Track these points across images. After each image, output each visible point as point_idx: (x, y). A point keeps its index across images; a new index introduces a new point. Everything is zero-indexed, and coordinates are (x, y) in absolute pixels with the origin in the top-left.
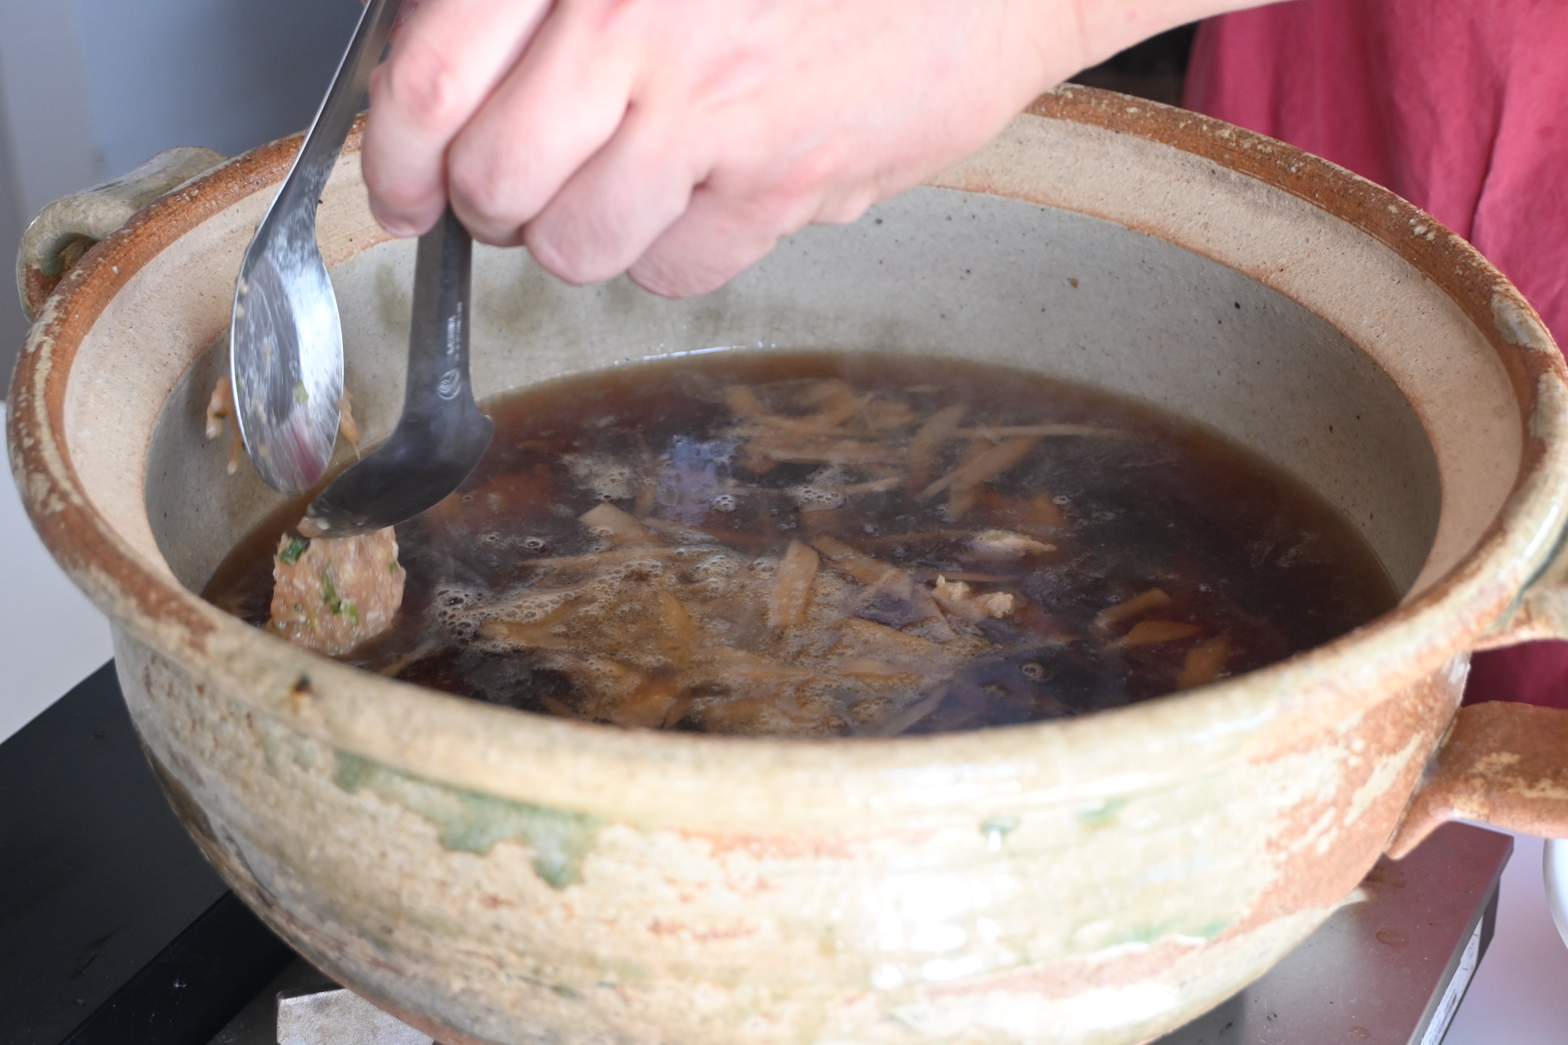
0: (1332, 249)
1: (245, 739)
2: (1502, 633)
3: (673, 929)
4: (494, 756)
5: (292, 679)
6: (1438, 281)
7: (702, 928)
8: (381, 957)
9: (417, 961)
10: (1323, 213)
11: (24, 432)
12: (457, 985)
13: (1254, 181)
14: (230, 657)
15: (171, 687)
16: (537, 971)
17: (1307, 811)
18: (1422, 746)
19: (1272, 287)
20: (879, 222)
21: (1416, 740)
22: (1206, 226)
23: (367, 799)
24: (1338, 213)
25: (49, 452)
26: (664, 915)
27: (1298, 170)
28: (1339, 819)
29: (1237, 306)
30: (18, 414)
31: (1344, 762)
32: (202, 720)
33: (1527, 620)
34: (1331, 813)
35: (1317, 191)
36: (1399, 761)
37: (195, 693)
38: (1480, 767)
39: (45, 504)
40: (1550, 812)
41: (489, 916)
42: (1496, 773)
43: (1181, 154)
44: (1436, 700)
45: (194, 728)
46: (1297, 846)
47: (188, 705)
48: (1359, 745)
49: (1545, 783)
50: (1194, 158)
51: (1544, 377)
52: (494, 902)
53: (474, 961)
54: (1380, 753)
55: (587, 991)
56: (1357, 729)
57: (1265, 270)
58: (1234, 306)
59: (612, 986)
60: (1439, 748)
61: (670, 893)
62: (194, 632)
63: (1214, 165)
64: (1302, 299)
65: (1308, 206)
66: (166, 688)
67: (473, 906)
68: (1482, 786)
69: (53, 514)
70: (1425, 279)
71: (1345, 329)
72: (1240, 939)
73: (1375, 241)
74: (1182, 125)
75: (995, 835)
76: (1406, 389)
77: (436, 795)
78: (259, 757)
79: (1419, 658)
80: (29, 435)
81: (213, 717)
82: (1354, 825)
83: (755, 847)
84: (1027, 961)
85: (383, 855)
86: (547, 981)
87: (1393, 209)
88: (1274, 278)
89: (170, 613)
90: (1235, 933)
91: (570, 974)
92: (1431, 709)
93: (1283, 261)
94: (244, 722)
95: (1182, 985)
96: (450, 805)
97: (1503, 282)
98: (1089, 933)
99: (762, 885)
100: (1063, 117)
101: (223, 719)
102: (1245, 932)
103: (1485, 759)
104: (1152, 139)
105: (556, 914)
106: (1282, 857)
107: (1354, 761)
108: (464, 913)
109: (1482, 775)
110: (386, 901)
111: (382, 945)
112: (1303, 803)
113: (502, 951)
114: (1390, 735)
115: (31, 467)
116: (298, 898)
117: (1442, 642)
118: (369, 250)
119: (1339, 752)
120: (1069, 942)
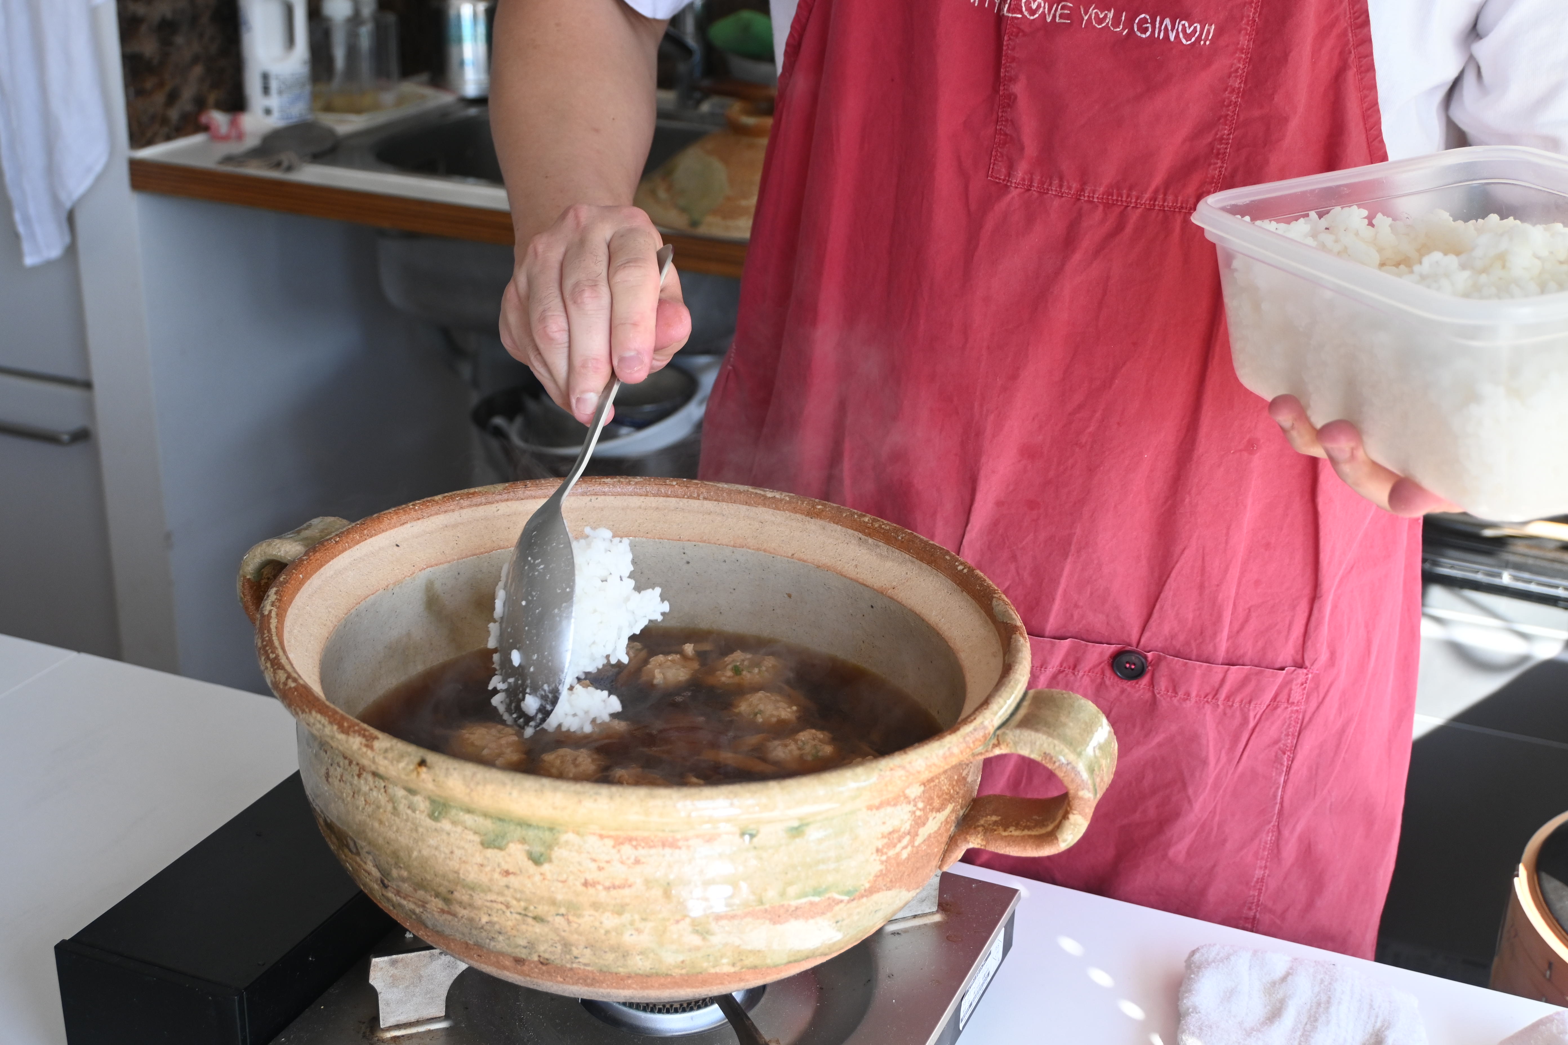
0: (918, 578)
1: (383, 799)
2: (987, 751)
3: (594, 884)
4: (515, 793)
5: (417, 760)
6: (968, 593)
7: (607, 884)
8: (446, 908)
9: (465, 908)
10: (914, 560)
11: (270, 651)
12: (485, 919)
13: (880, 544)
14: (386, 751)
15: (342, 776)
16: (526, 909)
17: (896, 836)
18: (953, 811)
19: (889, 597)
20: (688, 563)
21: (950, 807)
22: (856, 566)
23: (446, 825)
24: (922, 559)
25: (283, 660)
26: (590, 877)
27: (902, 538)
28: (912, 841)
29: (872, 607)
30: (265, 643)
31: (914, 812)
32: (359, 791)
33: (998, 745)
34: (908, 838)
35: (911, 549)
36: (942, 816)
37: (356, 778)
38: (982, 822)
39: (285, 684)
40: (1014, 841)
41: (504, 881)
42: (990, 825)
43: (844, 529)
44: (960, 789)
45: (353, 796)
46: (892, 853)
47: (351, 785)
48: (921, 805)
49: (1012, 829)
50: (850, 531)
51: (1014, 636)
52: (507, 873)
53: (495, 905)
54: (932, 810)
55: (550, 919)
56: (920, 797)
57: (886, 588)
58: (870, 607)
59: (563, 915)
60: (963, 815)
61: (593, 866)
62: (367, 740)
63: (861, 535)
64: (904, 602)
65: (907, 556)
66: (339, 777)
67: (496, 876)
68: (983, 830)
69: (290, 688)
70: (962, 592)
71: (924, 617)
72: (864, 900)
73: (939, 573)
74: (844, 515)
75: (747, 837)
76: (952, 645)
77: (480, 820)
78: (390, 807)
79: (945, 758)
80: (273, 652)
81: (365, 789)
82: (919, 846)
83: (634, 843)
84: (761, 903)
85: (452, 852)
86: (530, 914)
87: (948, 557)
88: (890, 592)
89: (354, 732)
90: (862, 896)
91: (542, 909)
92: (958, 793)
93: (894, 584)
94: (383, 790)
95: (837, 922)
96: (488, 825)
97: (999, 593)
98: (792, 891)
99: (637, 862)
100: (784, 510)
101: (371, 790)
102: (867, 896)
103: (984, 819)
104: (829, 522)
105: (537, 878)
106: (884, 858)
107: (918, 813)
108: (491, 880)
109: (983, 826)
110: (451, 876)
111: (447, 901)
112: (893, 832)
113: (509, 899)
114: (937, 803)
115: (276, 667)
116: (403, 880)
117: (956, 750)
118: (423, 571)
119: (911, 807)
120: (783, 894)
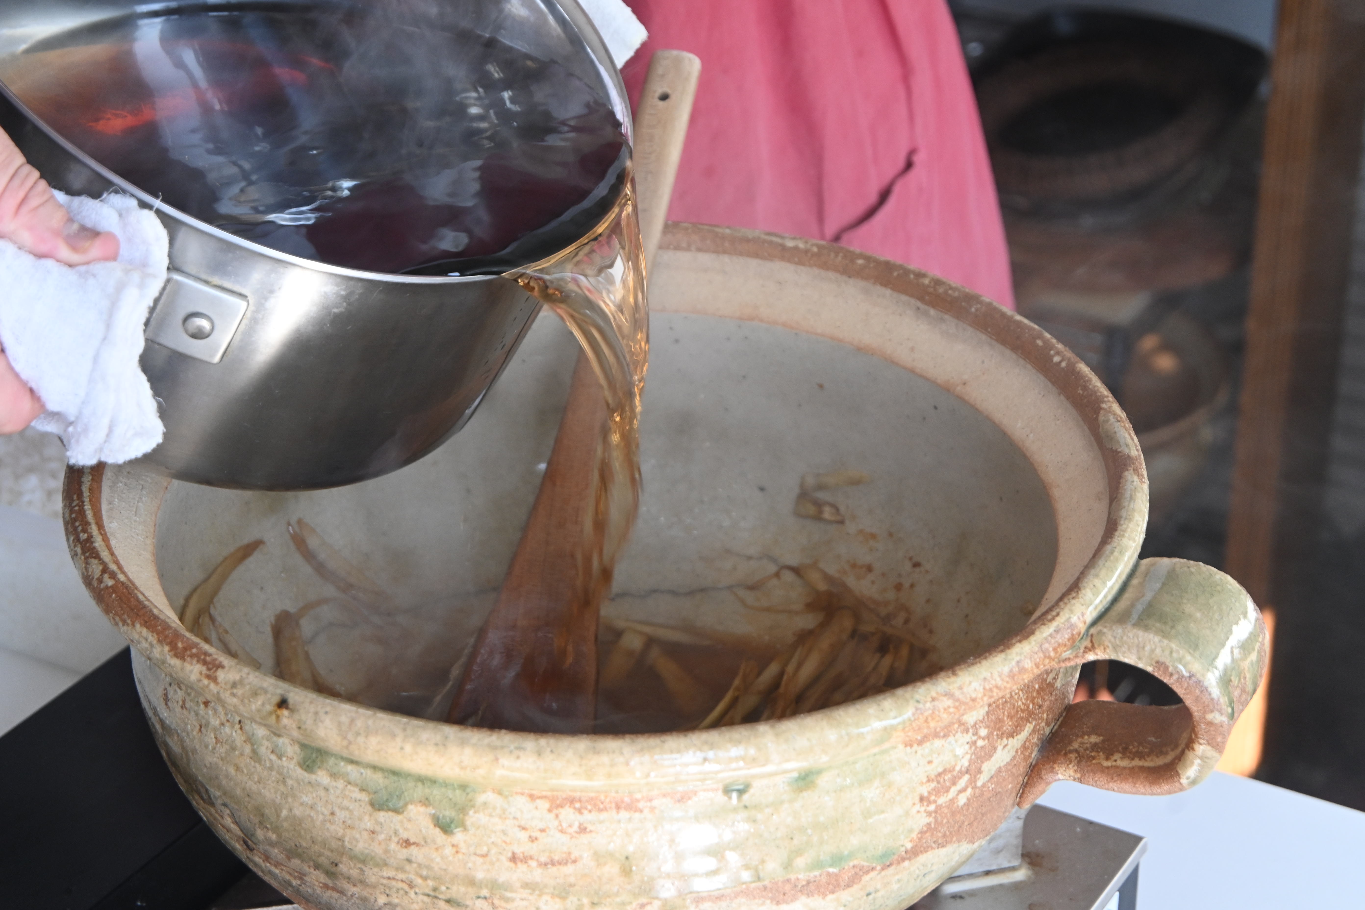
0: (999, 369)
1: (238, 738)
2: (1076, 656)
3: (526, 859)
4: (408, 748)
5: (276, 699)
6: (1068, 397)
7: (543, 859)
8: (330, 883)
9: (354, 885)
10: (994, 342)
11: (80, 528)
12: (382, 900)
13: (947, 316)
14: (234, 685)
15: (184, 702)
16: (435, 889)
17: (948, 777)
18: (1034, 732)
19: (958, 396)
20: (677, 341)
21: (1029, 728)
22: (912, 349)
23: (322, 777)
24: (1004, 342)
25: (98, 543)
26: (519, 850)
27: (977, 310)
28: (973, 781)
29: (936, 408)
30: (73, 515)
31: (974, 743)
32: (207, 724)
33: (1092, 648)
34: (967, 777)
35: (989, 326)
36: (1017, 742)
37: (202, 706)
38: (1076, 745)
39: (100, 581)
40: (1119, 775)
41: (403, 853)
42: (1086, 749)
43: (895, 295)
44: (1044, 700)
45: (200, 730)
46: (942, 800)
47: (197, 714)
48: (983, 732)
49: (1117, 756)
50: (904, 298)
51: (1126, 473)
52: (407, 843)
53: (393, 883)
54: (1001, 737)
55: (469, 902)
56: (981, 722)
57: (953, 383)
58: (933, 409)
59: (485, 898)
60: (1051, 732)
61: (523, 835)
62: (209, 669)
63: (919, 304)
64: (978, 406)
65: (984, 336)
66: (181, 703)
67: (393, 846)
68: (1076, 758)
69: (107, 587)
70: (1059, 394)
71: (1006, 429)
72: (906, 863)
73: (1027, 366)
74: (895, 274)
75: (734, 795)
76: (1042, 475)
77: (368, 773)
78: (248, 749)
79: (1012, 675)
80: (84, 531)
81: (215, 722)
82: (984, 785)
83: (578, 805)
84: (759, 879)
85: (333, 814)
86: (441, 896)
87: (1039, 342)
88: (960, 390)
89: (192, 656)
90: (903, 860)
91: (457, 891)
92: (1040, 707)
93: (966, 377)
94: (237, 726)
95: (868, 895)
96: (378, 779)
97: (1109, 401)
98: (800, 861)
99: (583, 830)
100: (811, 266)
101: (223, 724)
102: (909, 859)
103: (1079, 740)
104: (875, 283)
105: (448, 851)
106: (932, 807)
107: (980, 743)
108: (386, 851)
109: (1076, 751)
110: (334, 844)
111: (330, 874)
112: (945, 771)
113: (412, 876)
114: (1008, 725)
115: (87, 554)
116: (272, 844)
117: (1028, 664)
119: (969, 737)
120: (788, 866)
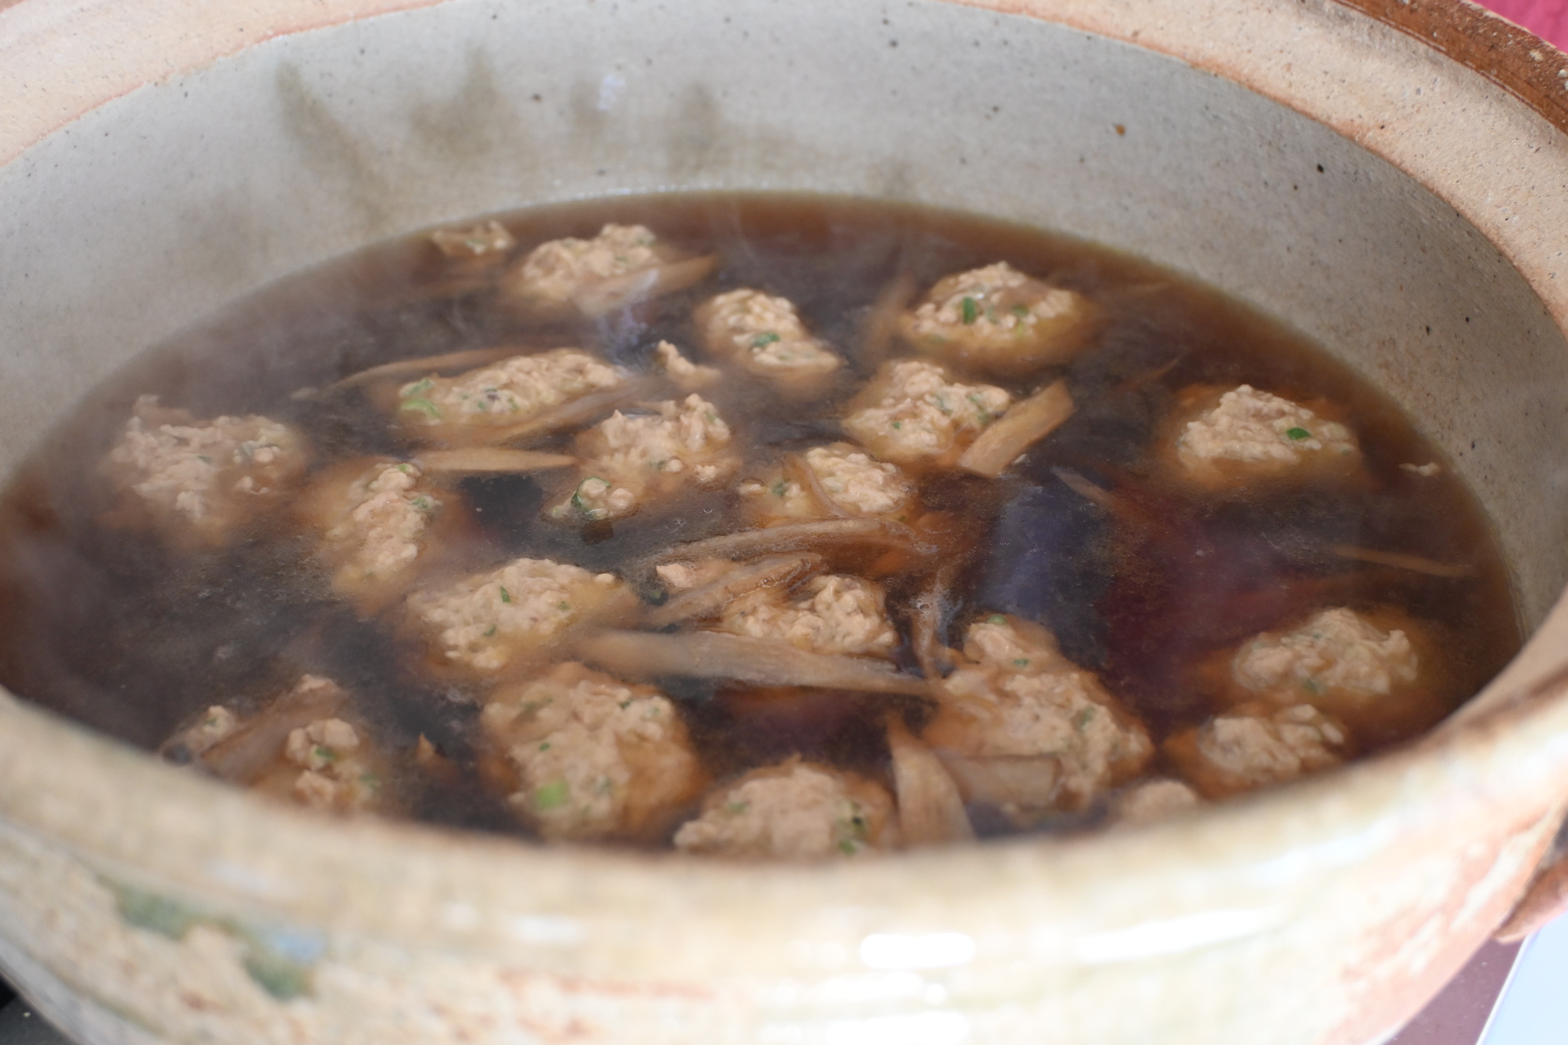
0: (1449, 104)
10: (1441, 57)
13: (1354, 13)
17: (1402, 925)
19: (1368, 149)
20: (894, 44)
22: (1289, 67)
24: (1462, 57)
28: (1445, 927)
29: (1320, 169)
31: (1463, 852)
34: (1436, 921)
35: (1435, 28)
41: (191, 1021)
46: (1385, 969)
52: (196, 1003)
57: (1361, 126)
58: (1315, 169)
64: (1407, 165)
65: (1422, 47)
71: (1462, 207)
73: (1508, 96)
76: (1544, 292)
82: (1464, 930)
87: (1536, 55)
88: (1372, 137)
93: (1385, 116)
99: (575, 1029)
105: (281, 1032)
106: (1361, 985)
107: (1475, 850)
108: (158, 1007)
112: (1400, 915)
118: (264, 43)
